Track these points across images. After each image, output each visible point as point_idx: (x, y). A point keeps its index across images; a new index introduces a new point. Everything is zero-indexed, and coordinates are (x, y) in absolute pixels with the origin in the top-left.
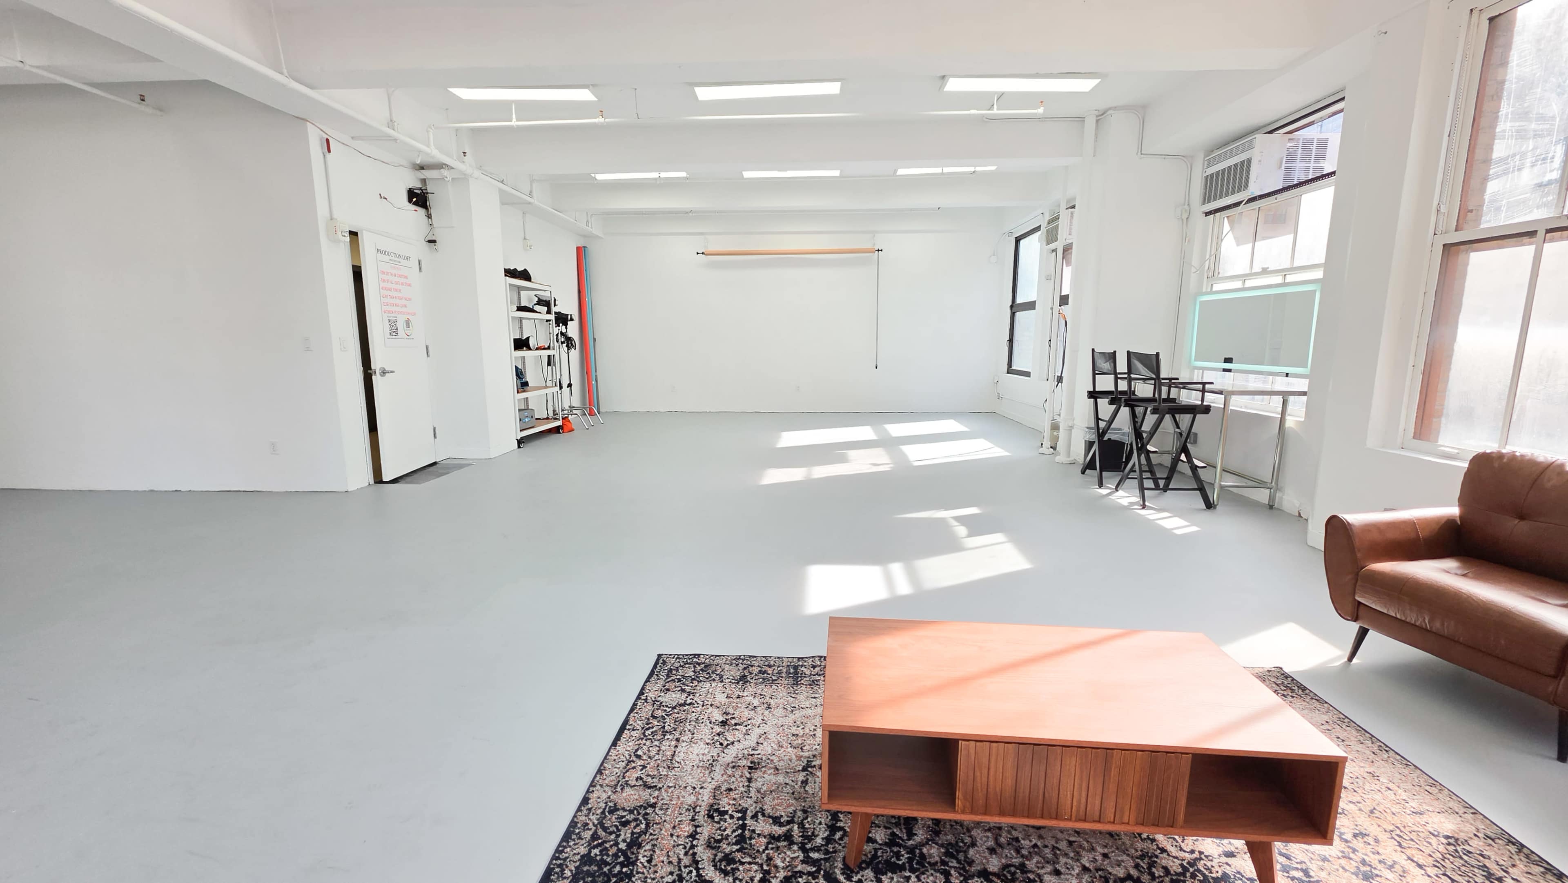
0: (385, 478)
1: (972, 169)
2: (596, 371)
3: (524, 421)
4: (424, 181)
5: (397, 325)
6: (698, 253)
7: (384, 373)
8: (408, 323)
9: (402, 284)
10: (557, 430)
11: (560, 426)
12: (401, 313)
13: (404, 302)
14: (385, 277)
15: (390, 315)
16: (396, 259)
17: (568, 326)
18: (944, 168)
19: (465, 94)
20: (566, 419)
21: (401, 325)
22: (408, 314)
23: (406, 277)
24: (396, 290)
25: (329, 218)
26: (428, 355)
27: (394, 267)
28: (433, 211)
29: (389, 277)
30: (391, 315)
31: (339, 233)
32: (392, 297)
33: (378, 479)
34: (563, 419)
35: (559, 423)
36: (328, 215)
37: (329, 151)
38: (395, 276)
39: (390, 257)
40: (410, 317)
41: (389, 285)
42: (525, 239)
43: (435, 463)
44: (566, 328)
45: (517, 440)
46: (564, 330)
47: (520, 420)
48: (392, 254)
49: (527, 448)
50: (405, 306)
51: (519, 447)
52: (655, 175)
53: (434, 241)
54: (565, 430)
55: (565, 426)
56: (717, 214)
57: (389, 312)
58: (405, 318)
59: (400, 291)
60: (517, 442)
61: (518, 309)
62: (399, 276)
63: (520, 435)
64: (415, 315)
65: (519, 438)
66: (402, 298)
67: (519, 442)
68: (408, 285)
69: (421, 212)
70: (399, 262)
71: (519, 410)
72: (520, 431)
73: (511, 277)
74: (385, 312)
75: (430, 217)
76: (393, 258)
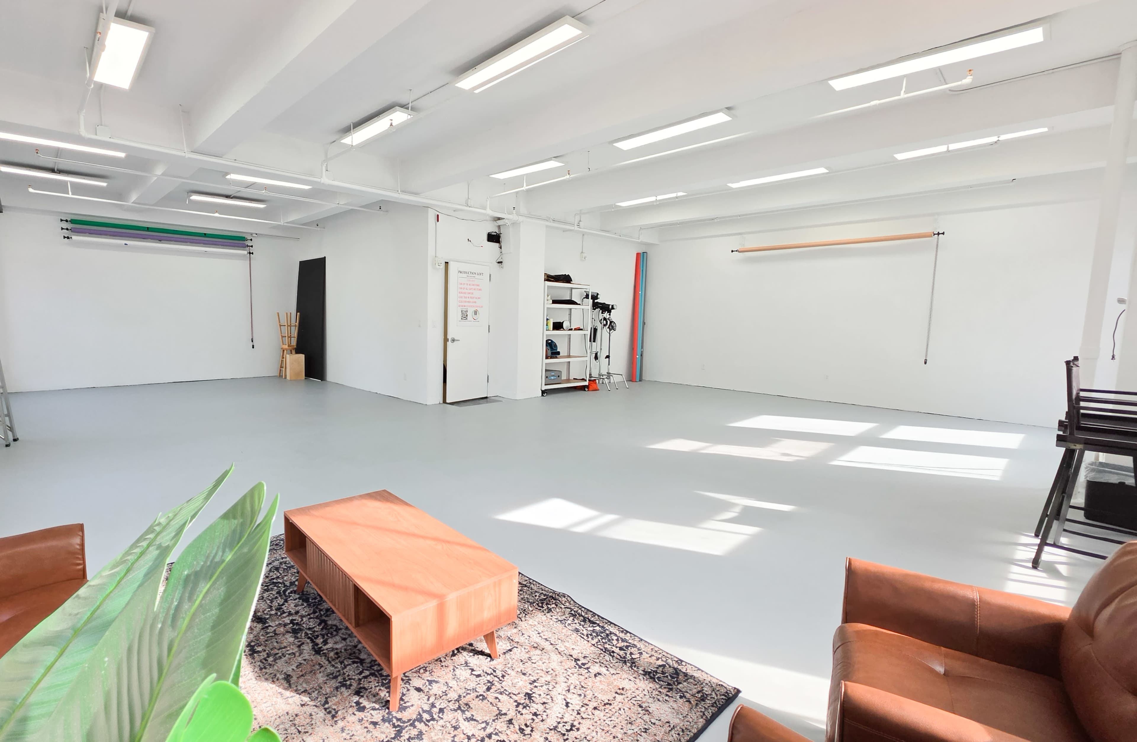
0: (448, 401)
1: (994, 139)
2: (642, 347)
3: (550, 378)
4: (499, 227)
5: (468, 313)
6: (732, 251)
7: (453, 341)
8: (476, 313)
9: (475, 289)
10: (583, 388)
11: (586, 386)
12: (471, 306)
13: (475, 300)
14: (462, 286)
15: (462, 308)
16: (473, 275)
17: (611, 313)
18: (950, 145)
19: (502, 176)
20: (595, 382)
21: (470, 314)
22: (477, 306)
23: (478, 285)
24: (469, 293)
25: (435, 256)
26: (489, 332)
27: (469, 280)
28: (502, 244)
29: (465, 286)
30: (464, 308)
31: (437, 265)
32: (465, 297)
33: (444, 401)
34: (589, 380)
35: (586, 383)
36: (434, 255)
37: (438, 221)
38: (470, 285)
39: (468, 275)
40: (478, 309)
41: (465, 291)
42: (582, 252)
43: (486, 398)
44: (610, 315)
45: (542, 390)
46: (608, 316)
47: (547, 377)
48: (469, 273)
49: (548, 398)
50: (475, 302)
51: (542, 395)
52: (653, 199)
53: (501, 262)
54: (590, 390)
55: (590, 386)
56: (739, 217)
57: (462, 306)
58: (474, 309)
59: (472, 293)
60: (541, 391)
61: (555, 302)
62: (473, 285)
63: (545, 388)
64: (482, 307)
65: (543, 389)
66: (473, 298)
67: (543, 392)
68: (480, 290)
69: (495, 245)
70: (474, 277)
71: (546, 370)
72: (545, 385)
73: (553, 281)
74: (459, 306)
75: (501, 248)
76: (470, 275)
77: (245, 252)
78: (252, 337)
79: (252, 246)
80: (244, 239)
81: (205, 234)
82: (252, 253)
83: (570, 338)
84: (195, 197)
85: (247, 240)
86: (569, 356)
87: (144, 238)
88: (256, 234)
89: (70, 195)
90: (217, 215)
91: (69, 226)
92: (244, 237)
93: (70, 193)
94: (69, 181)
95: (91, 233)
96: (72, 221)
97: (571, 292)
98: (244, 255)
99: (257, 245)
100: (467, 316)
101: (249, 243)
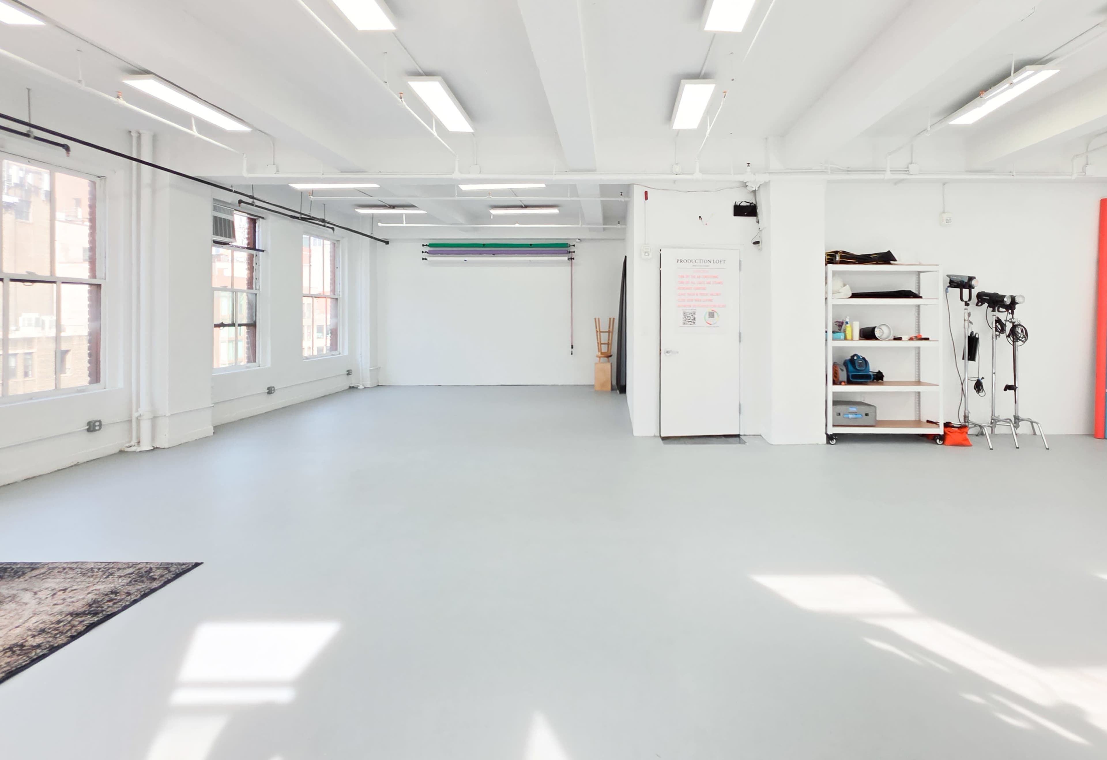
3: (846, 416)
4: (753, 194)
5: (696, 316)
7: (672, 352)
8: (712, 315)
9: (708, 283)
10: (932, 438)
11: (939, 435)
12: (703, 306)
13: (709, 297)
14: (686, 280)
15: (685, 308)
16: (704, 264)
17: (1014, 311)
20: (964, 430)
21: (701, 316)
22: (715, 306)
23: (717, 277)
24: (698, 288)
26: (740, 341)
27: (698, 271)
28: (761, 217)
29: (691, 280)
30: (688, 308)
31: (644, 254)
32: (691, 294)
33: (660, 434)
34: (956, 427)
35: (940, 431)
37: (647, 199)
38: (699, 277)
39: (695, 264)
40: (717, 309)
41: (691, 286)
43: (738, 436)
44: (1011, 314)
45: (827, 435)
46: (1007, 317)
47: (839, 415)
48: (698, 261)
49: (844, 447)
50: (711, 300)
51: (829, 443)
53: (759, 243)
54: (948, 442)
55: (949, 437)
57: (685, 306)
58: (710, 310)
59: (704, 289)
60: (825, 436)
61: (855, 296)
62: (706, 277)
63: (832, 430)
64: (724, 306)
65: (830, 433)
66: (707, 294)
67: (830, 438)
68: (719, 283)
69: (750, 220)
70: (707, 266)
71: (835, 403)
72: (834, 426)
73: (854, 263)
74: (679, 306)
75: (758, 222)
76: (701, 264)
77: (566, 258)
78: (572, 342)
79: (574, 252)
80: (567, 245)
81: (531, 245)
82: (573, 259)
83: (919, 353)
84: (494, 212)
85: (570, 246)
86: (918, 383)
87: (480, 253)
88: (579, 239)
89: (404, 225)
90: (517, 225)
91: (427, 249)
92: (567, 244)
93: (404, 222)
94: (405, 213)
95: (448, 253)
96: (430, 245)
97: (919, 277)
98: (563, 262)
99: (580, 251)
100: (695, 319)
101: (572, 249)
